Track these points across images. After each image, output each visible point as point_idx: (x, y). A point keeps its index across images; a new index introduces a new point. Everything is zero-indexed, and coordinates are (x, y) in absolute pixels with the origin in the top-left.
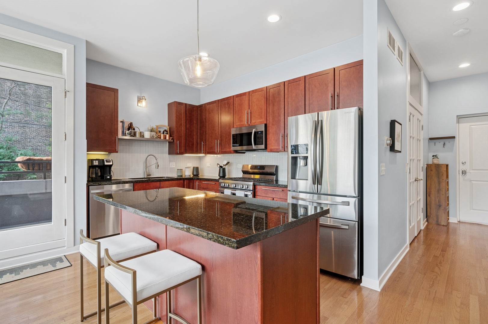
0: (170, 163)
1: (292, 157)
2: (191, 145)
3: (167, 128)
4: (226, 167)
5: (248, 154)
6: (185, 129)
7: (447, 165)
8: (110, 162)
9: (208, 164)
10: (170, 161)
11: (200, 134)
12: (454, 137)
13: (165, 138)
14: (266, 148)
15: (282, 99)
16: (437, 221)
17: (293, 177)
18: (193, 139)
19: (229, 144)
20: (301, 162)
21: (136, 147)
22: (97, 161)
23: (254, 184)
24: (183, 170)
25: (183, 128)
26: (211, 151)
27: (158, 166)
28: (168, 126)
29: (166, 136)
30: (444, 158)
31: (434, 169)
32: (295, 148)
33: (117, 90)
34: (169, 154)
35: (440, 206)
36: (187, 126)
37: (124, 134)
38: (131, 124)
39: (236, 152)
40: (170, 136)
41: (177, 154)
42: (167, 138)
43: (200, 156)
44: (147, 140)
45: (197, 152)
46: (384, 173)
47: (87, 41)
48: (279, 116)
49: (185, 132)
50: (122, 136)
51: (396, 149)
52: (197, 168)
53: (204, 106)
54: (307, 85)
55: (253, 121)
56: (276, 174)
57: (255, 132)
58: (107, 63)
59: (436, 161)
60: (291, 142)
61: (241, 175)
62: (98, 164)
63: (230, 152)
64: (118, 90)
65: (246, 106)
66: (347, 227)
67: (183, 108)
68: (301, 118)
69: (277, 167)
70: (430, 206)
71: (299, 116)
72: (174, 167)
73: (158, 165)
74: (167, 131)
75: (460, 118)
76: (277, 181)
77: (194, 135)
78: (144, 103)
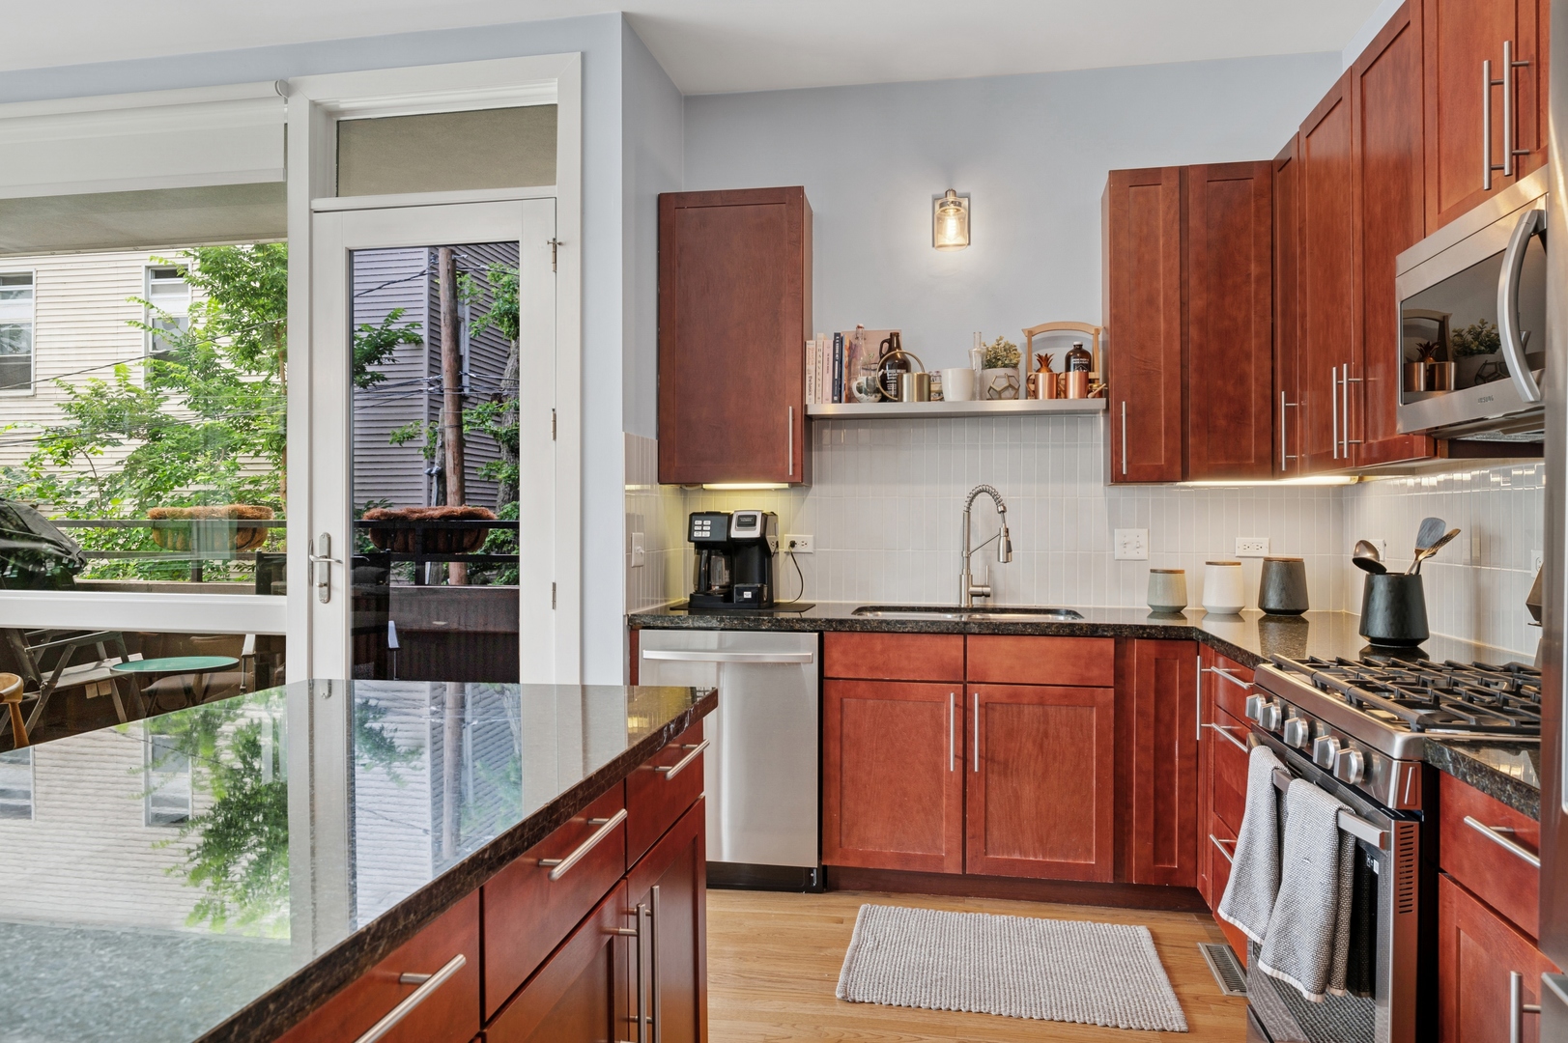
0: (1112, 534)
2: (1222, 423)
6: (1177, 324)
8: (752, 525)
10: (1114, 522)
13: (1063, 392)
18: (1242, 380)
21: (924, 452)
22: (709, 522)
24: (1189, 577)
25: (1162, 322)
27: (1009, 550)
29: (1064, 380)
36: (1194, 305)
37: (840, 393)
38: (893, 341)
41: (1122, 479)
42: (1074, 391)
47: (624, 16)
49: (1177, 346)
50: (834, 402)
52: (1290, 569)
53: (1294, 149)
62: (708, 534)
64: (800, 190)
73: (1009, 543)
74: (1085, 354)
77: (1248, 356)
78: (950, 228)
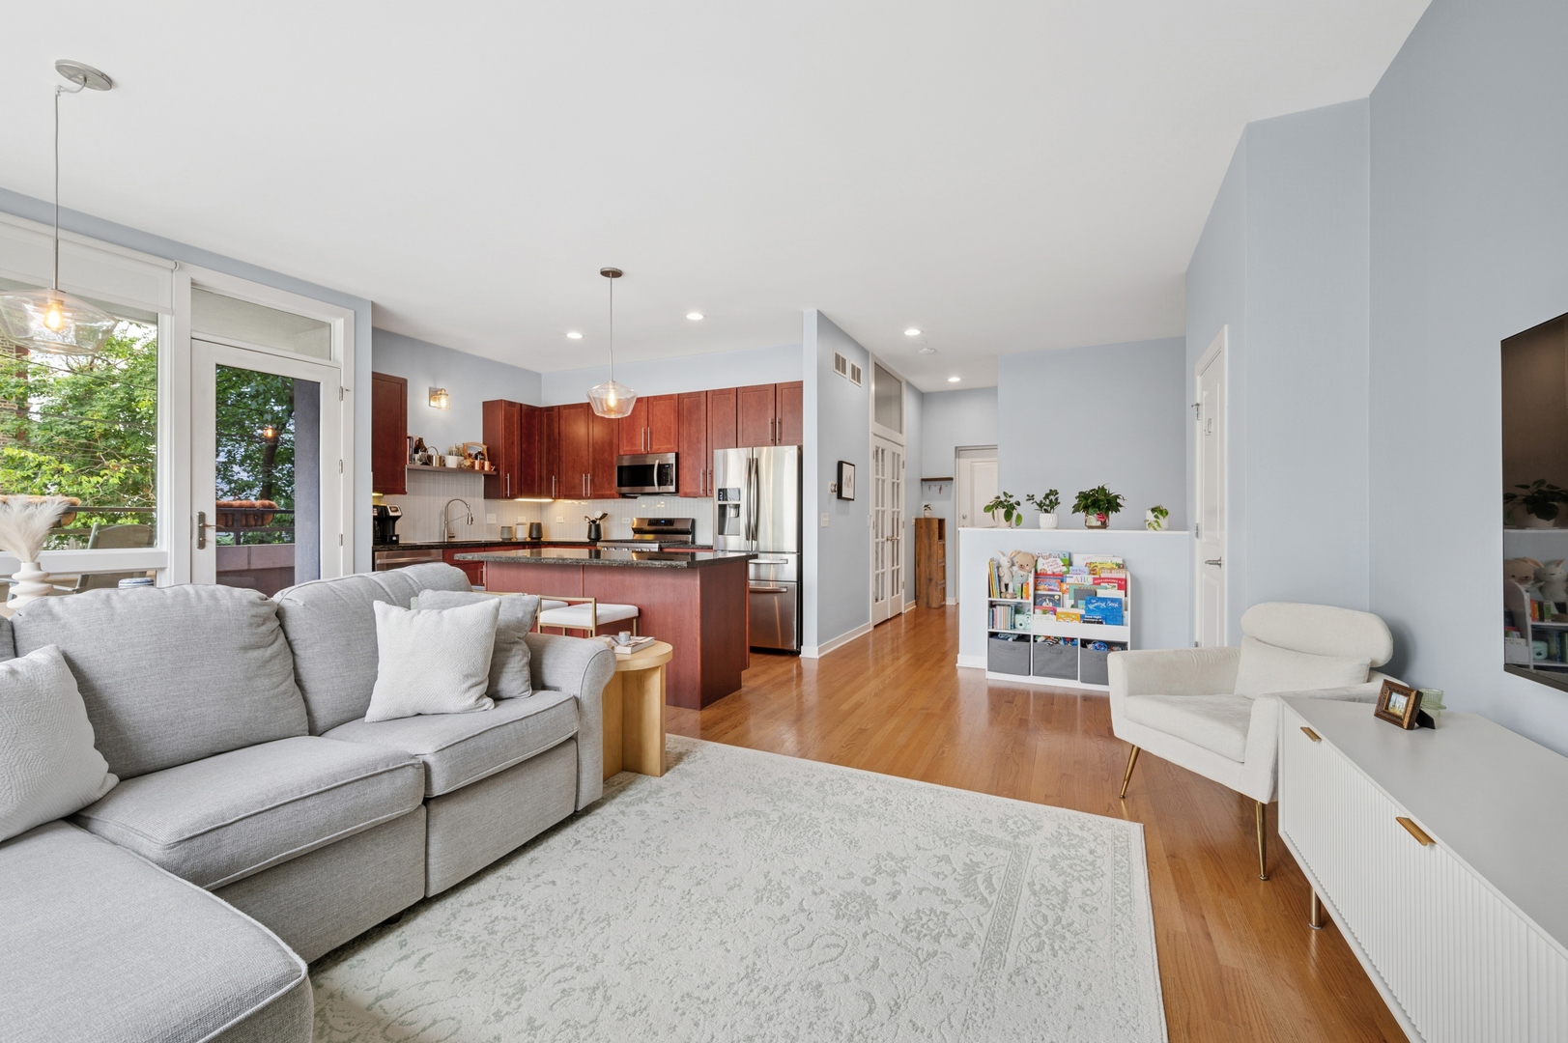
0: (485, 513)
1: (720, 506)
2: (529, 482)
3: (482, 448)
4: (601, 523)
5: (641, 499)
6: (520, 451)
7: (941, 522)
8: (397, 510)
9: (559, 519)
10: (487, 511)
11: (548, 460)
12: (951, 479)
13: (483, 468)
14: (677, 490)
15: (703, 416)
16: (928, 603)
17: (721, 531)
18: (534, 470)
19: (610, 483)
20: (731, 513)
21: (427, 485)
22: (383, 510)
23: (660, 546)
24: (514, 529)
25: (516, 450)
26: (570, 493)
28: (484, 444)
29: (483, 464)
30: (940, 508)
31: (923, 525)
32: (723, 492)
33: (406, 381)
34: (485, 498)
35: (931, 580)
36: (524, 446)
38: (421, 440)
39: (624, 496)
40: (492, 464)
41: (506, 498)
42: (486, 468)
43: (541, 503)
44: (451, 471)
45: (540, 495)
46: (826, 525)
47: (372, 302)
48: (699, 442)
49: (519, 458)
51: (843, 496)
52: (539, 526)
53: (556, 410)
54: (740, 402)
55: (655, 447)
56: (692, 531)
57: (659, 465)
58: (402, 333)
59: (928, 514)
60: (718, 485)
61: (630, 535)
62: (383, 514)
63: (611, 497)
65: (643, 421)
66: (785, 590)
67: (516, 411)
68: (732, 453)
69: (693, 521)
70: (920, 580)
71: (728, 450)
72: (495, 522)
74: (483, 455)
75: (959, 451)
76: (693, 542)
77: (536, 463)
78: (443, 402)
